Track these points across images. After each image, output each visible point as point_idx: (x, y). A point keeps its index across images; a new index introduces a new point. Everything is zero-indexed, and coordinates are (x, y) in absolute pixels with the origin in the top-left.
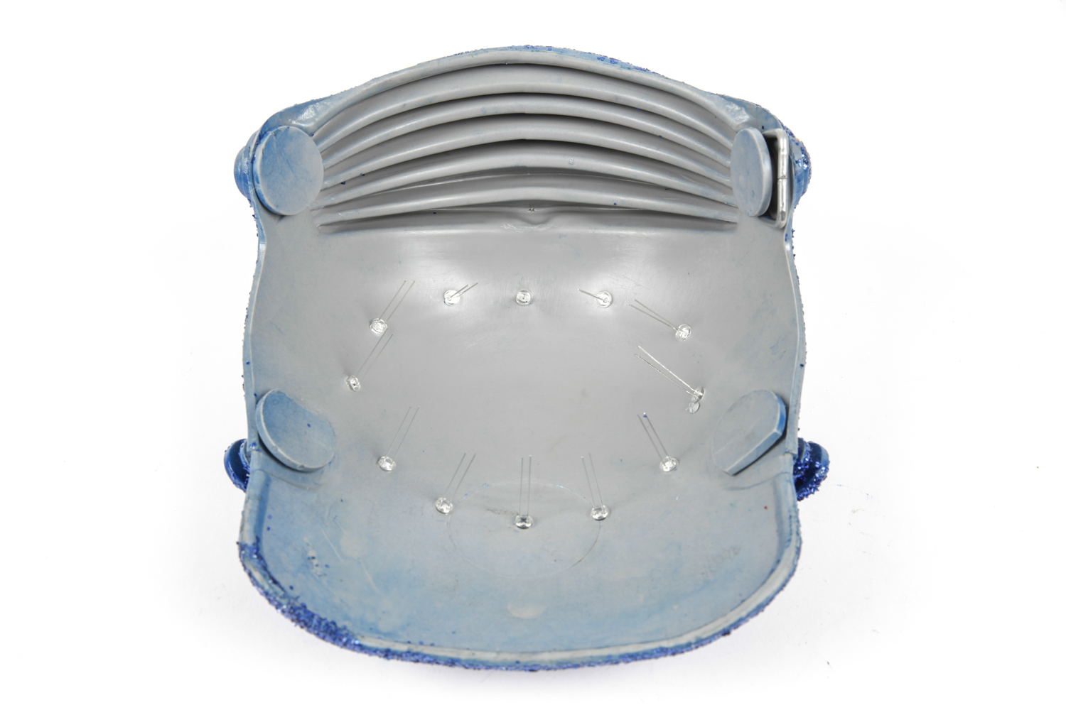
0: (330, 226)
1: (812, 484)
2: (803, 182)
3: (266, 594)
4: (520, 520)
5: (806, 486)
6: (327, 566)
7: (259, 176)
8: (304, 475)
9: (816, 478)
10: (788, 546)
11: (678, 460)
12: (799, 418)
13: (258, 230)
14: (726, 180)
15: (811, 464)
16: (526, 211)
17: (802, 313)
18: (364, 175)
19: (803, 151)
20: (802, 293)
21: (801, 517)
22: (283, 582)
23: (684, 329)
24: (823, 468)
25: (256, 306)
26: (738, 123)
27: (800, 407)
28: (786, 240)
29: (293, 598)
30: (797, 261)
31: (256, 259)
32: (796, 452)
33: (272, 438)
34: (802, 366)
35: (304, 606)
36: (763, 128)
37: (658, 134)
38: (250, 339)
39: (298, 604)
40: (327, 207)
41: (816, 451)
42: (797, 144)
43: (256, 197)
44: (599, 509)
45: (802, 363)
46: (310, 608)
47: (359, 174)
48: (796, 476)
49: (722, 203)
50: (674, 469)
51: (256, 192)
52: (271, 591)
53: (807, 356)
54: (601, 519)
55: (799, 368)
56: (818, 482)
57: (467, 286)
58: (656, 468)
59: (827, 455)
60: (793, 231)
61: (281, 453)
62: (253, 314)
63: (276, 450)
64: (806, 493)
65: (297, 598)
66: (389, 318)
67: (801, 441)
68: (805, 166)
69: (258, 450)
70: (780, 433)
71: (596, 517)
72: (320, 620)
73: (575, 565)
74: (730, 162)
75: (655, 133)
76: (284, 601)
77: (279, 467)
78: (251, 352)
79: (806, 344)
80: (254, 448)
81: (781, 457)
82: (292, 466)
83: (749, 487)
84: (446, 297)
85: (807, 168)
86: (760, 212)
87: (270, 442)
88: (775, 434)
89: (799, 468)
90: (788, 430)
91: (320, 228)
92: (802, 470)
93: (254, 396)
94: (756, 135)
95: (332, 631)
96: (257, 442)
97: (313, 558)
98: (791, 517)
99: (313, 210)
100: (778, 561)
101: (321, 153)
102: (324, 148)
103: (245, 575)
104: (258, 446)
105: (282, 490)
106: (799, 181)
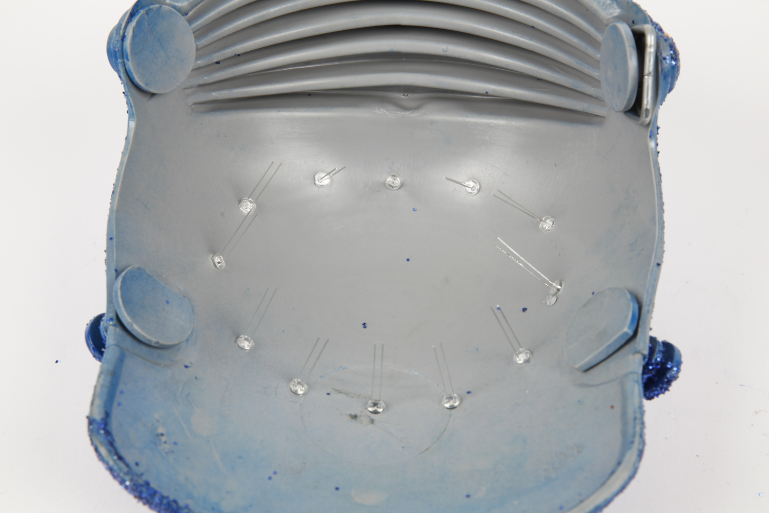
0: (203, 105)
1: (663, 384)
2: (670, 79)
3: (111, 470)
4: (372, 405)
5: (656, 386)
6: (175, 443)
7: (129, 54)
8: (159, 351)
9: (667, 378)
10: (630, 448)
11: (532, 353)
12: (652, 318)
13: (128, 107)
14: (595, 74)
15: (663, 364)
16: (400, 96)
17: (662, 211)
18: (239, 55)
19: (672, 47)
20: (664, 191)
21: (647, 418)
22: (129, 459)
23: (548, 221)
24: (675, 369)
25: (123, 182)
26: (609, 17)
27: (653, 307)
28: (650, 137)
29: (136, 475)
30: (661, 159)
31: (126, 136)
32: (646, 352)
33: (128, 314)
34: (659, 265)
35: (147, 484)
36: (633, 22)
37: (531, 24)
38: (114, 214)
39: (141, 481)
40: (200, 86)
41: (669, 350)
42: (666, 40)
43: (126, 74)
44: (450, 398)
45: (659, 262)
46: (153, 485)
47: (233, 54)
48: (645, 376)
49: (591, 96)
50: (527, 361)
51: (125, 69)
52: (115, 468)
53: (665, 255)
54: (452, 408)
55: (655, 268)
56: (669, 382)
57: (335, 169)
58: (510, 360)
59: (680, 356)
60: (658, 128)
61: (136, 329)
62: (119, 190)
63: (132, 326)
64: (656, 393)
65: (142, 474)
66: (257, 198)
67: (653, 340)
68: (674, 63)
69: (114, 325)
70: (631, 333)
71: (447, 405)
72: (162, 497)
73: (422, 453)
74: (599, 56)
75: (528, 23)
76: (127, 478)
77: (135, 343)
78: (114, 228)
79: (664, 243)
80: (111, 323)
81: (631, 357)
82: (147, 342)
83: (598, 385)
84: (316, 178)
85: (675, 64)
86: (626, 107)
87: (126, 319)
88: (626, 333)
89: (651, 367)
90: (640, 330)
91: (193, 106)
92: (653, 369)
93: (114, 272)
94: (625, 30)
95: (173, 509)
96: (114, 318)
97: (162, 435)
98: (635, 419)
99: (186, 88)
100: (619, 463)
101: (194, 33)
102: (198, 28)
103: (92, 449)
104: (115, 321)
105: (136, 368)
106: (665, 77)
